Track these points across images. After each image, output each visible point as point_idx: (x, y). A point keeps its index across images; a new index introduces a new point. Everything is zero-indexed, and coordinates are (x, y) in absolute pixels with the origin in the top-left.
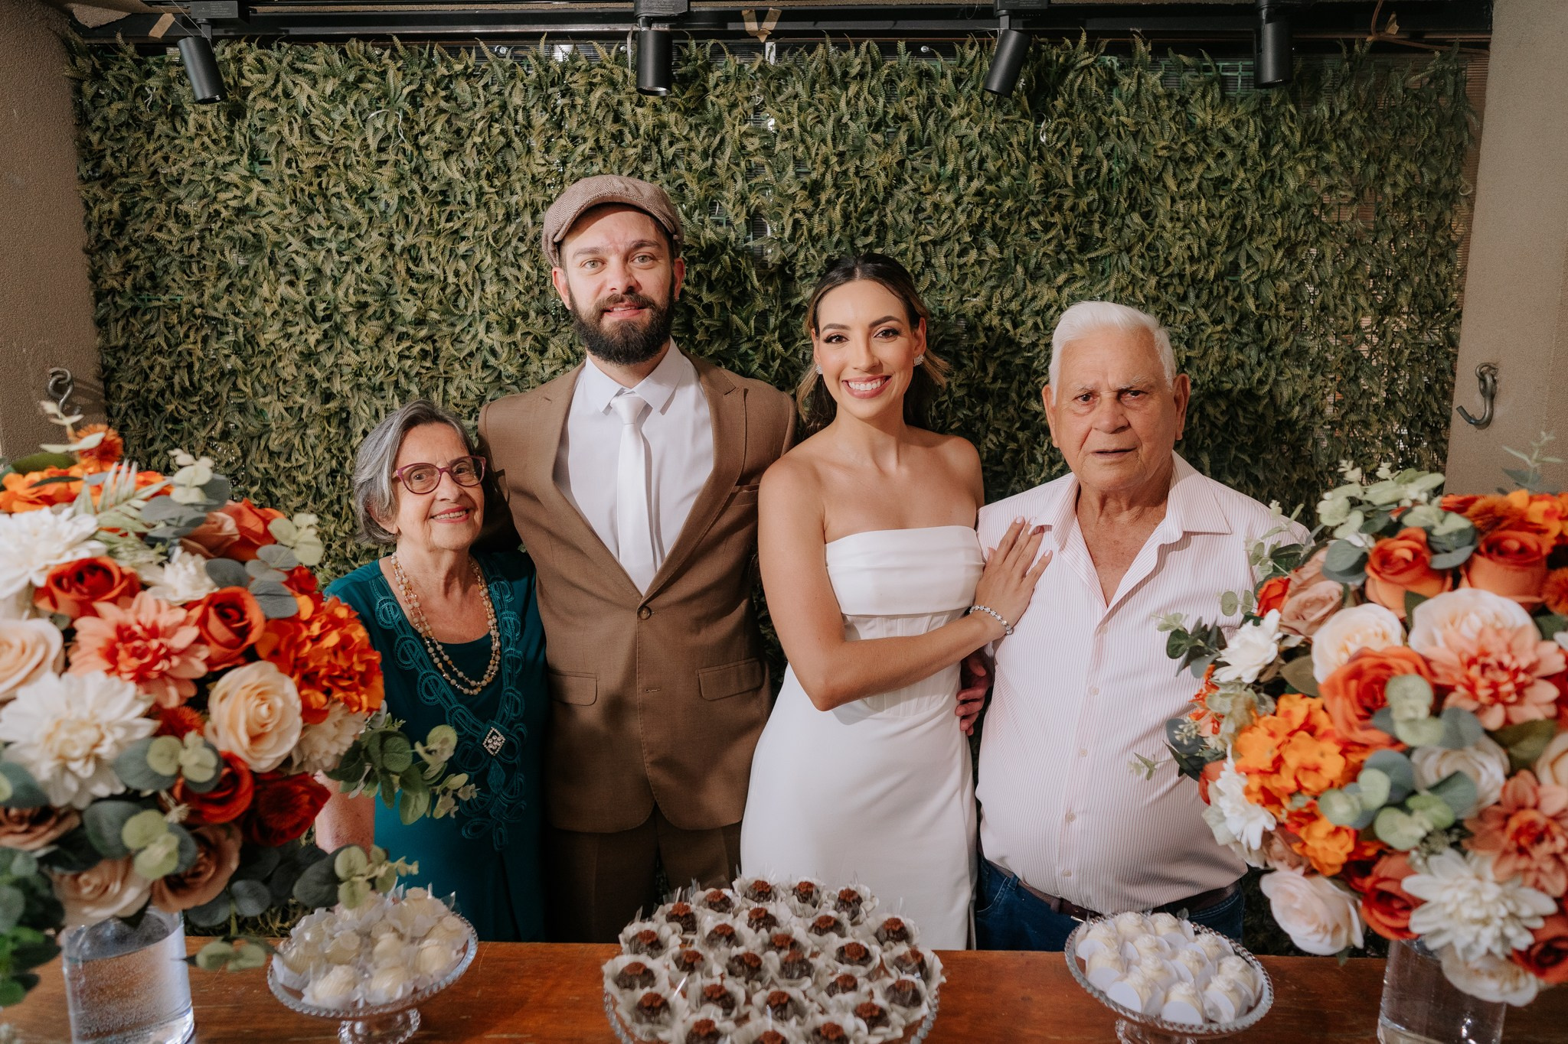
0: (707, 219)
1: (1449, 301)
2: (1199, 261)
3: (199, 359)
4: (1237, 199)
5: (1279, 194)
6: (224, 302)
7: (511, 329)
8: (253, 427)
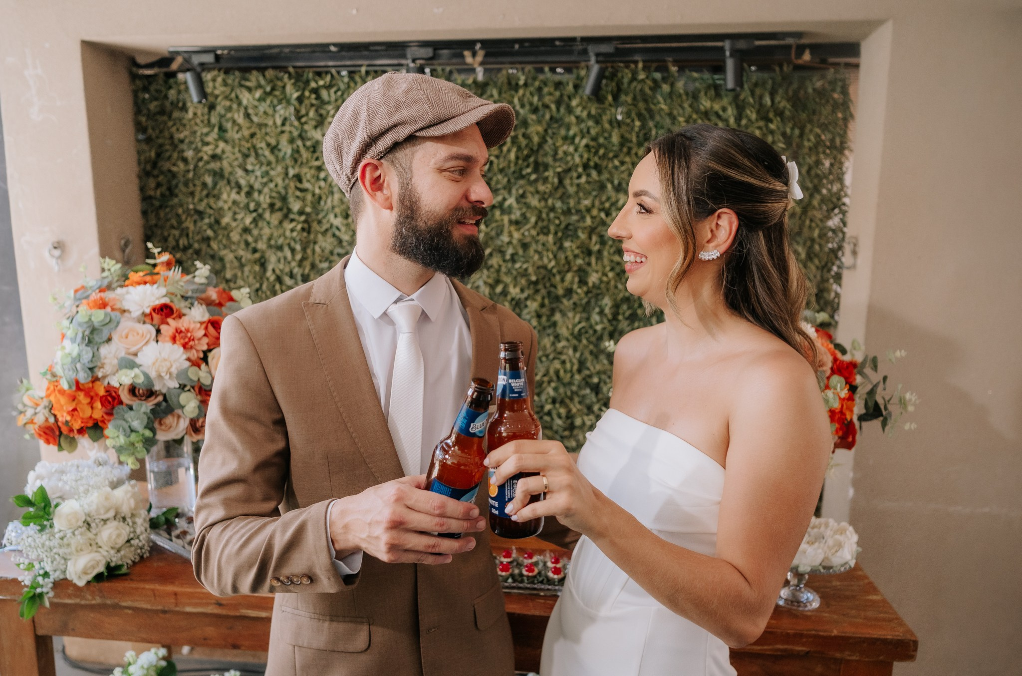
1: (841, 203)
3: (192, 231)
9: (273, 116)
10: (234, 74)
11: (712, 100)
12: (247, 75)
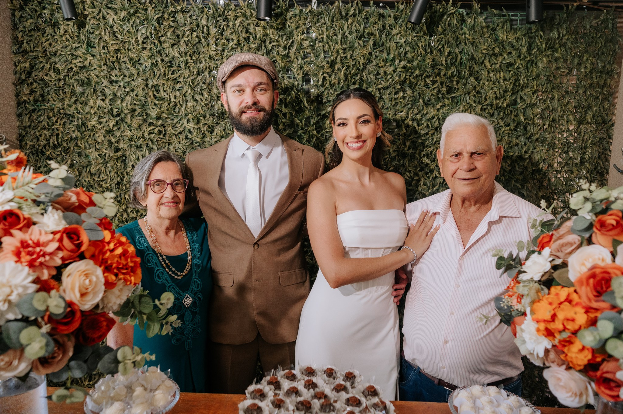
0: (285, 76)
1: (609, 119)
2: (499, 99)
3: (62, 132)
4: (517, 72)
5: (535, 70)
6: (73, 108)
7: (198, 122)
8: (84, 162)
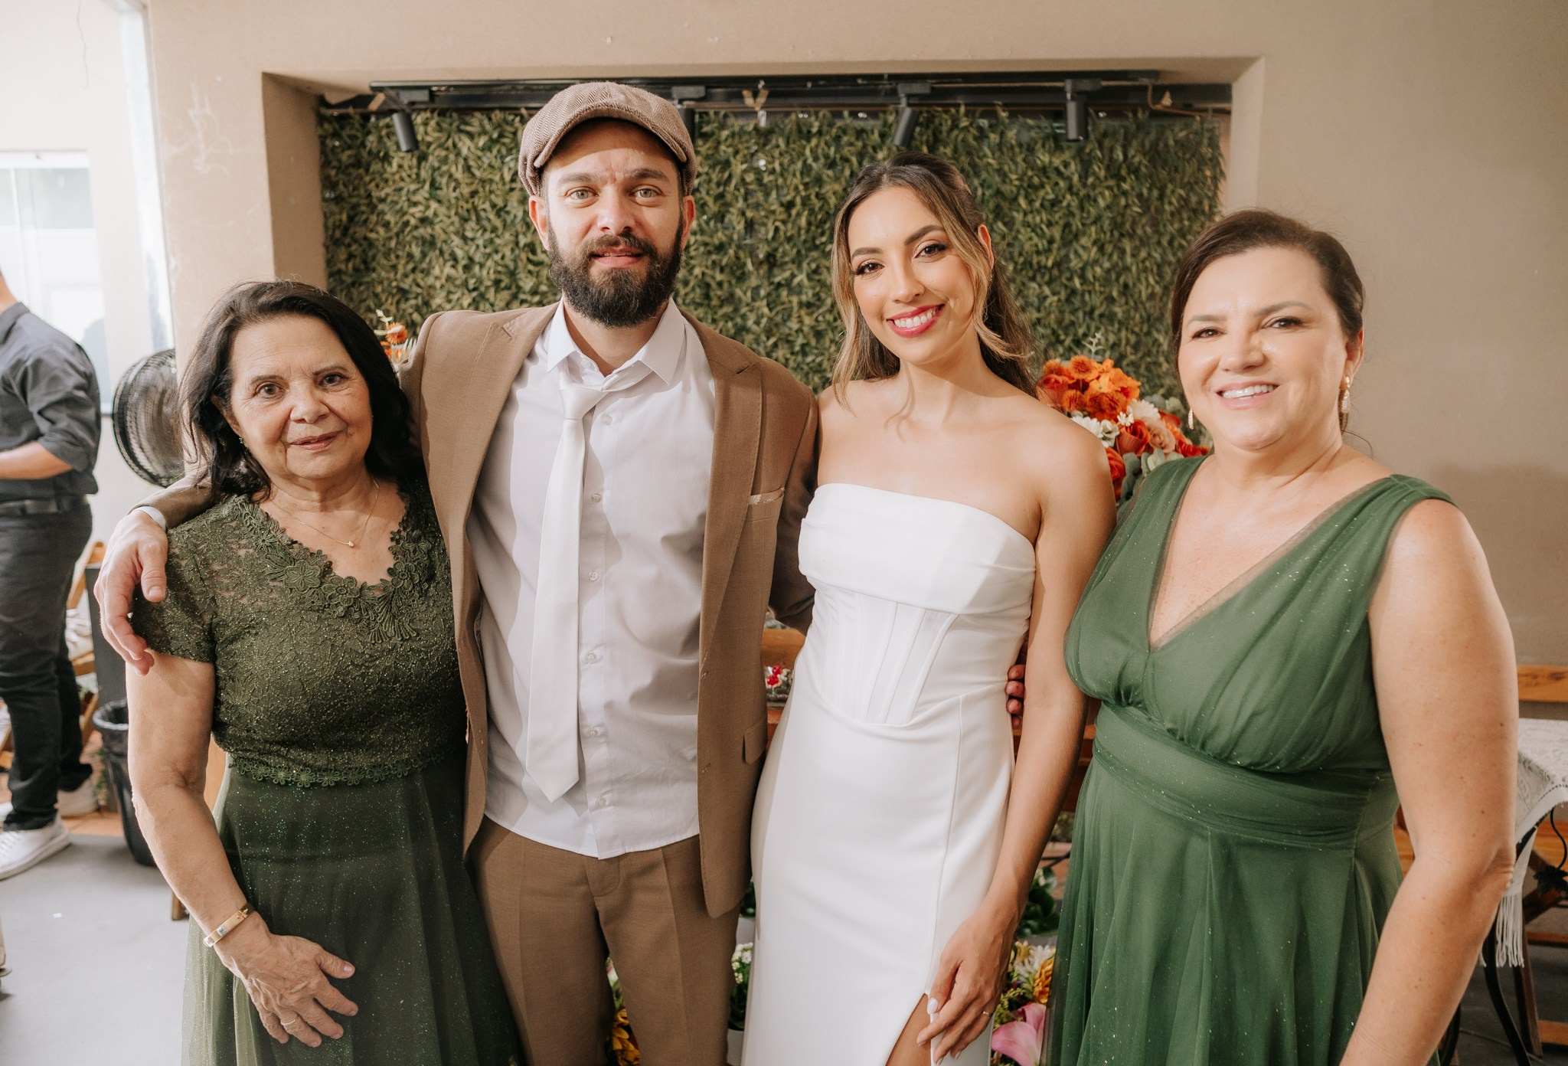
9: (500, 169)
10: (451, 116)
11: (1052, 153)
12: (468, 118)
